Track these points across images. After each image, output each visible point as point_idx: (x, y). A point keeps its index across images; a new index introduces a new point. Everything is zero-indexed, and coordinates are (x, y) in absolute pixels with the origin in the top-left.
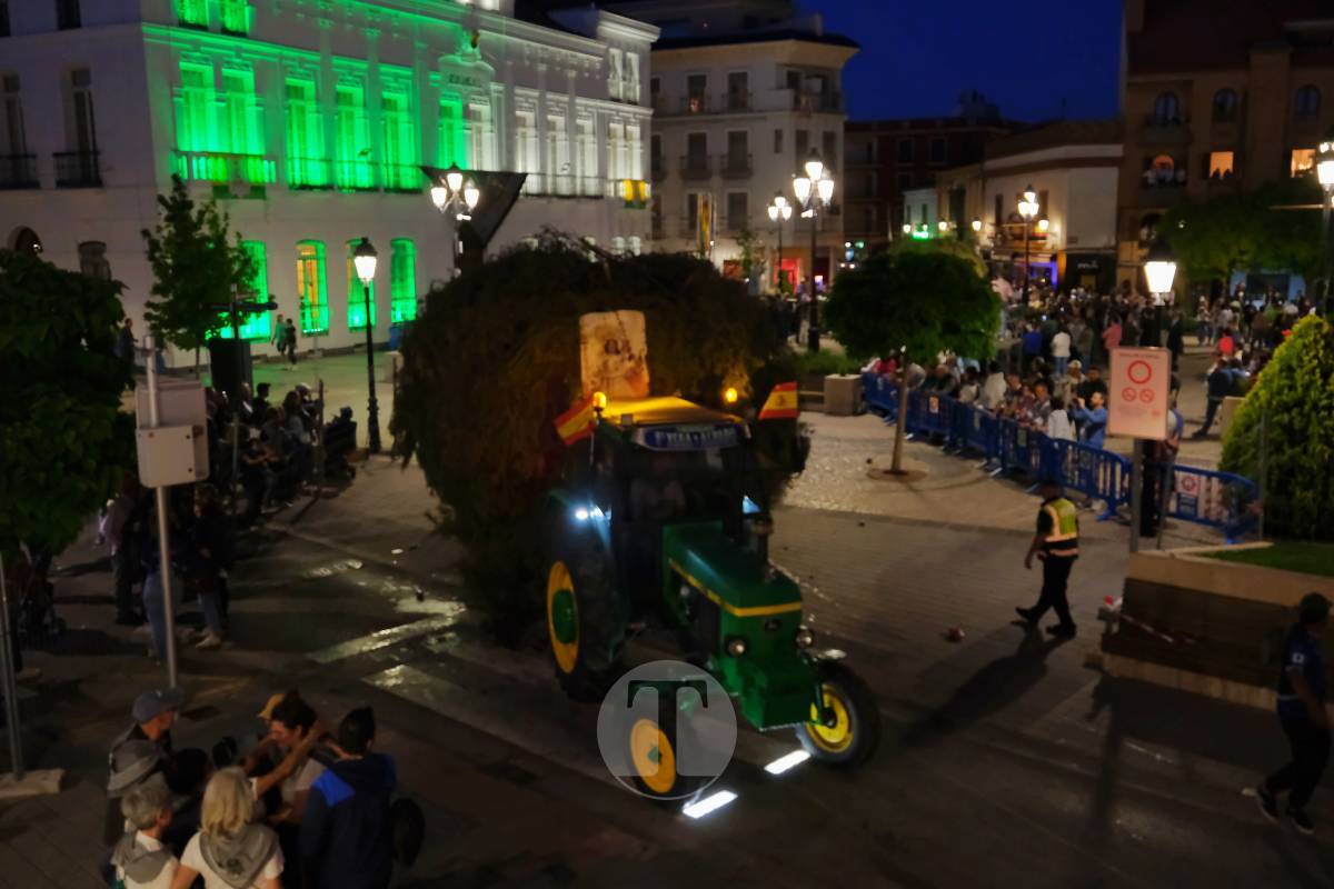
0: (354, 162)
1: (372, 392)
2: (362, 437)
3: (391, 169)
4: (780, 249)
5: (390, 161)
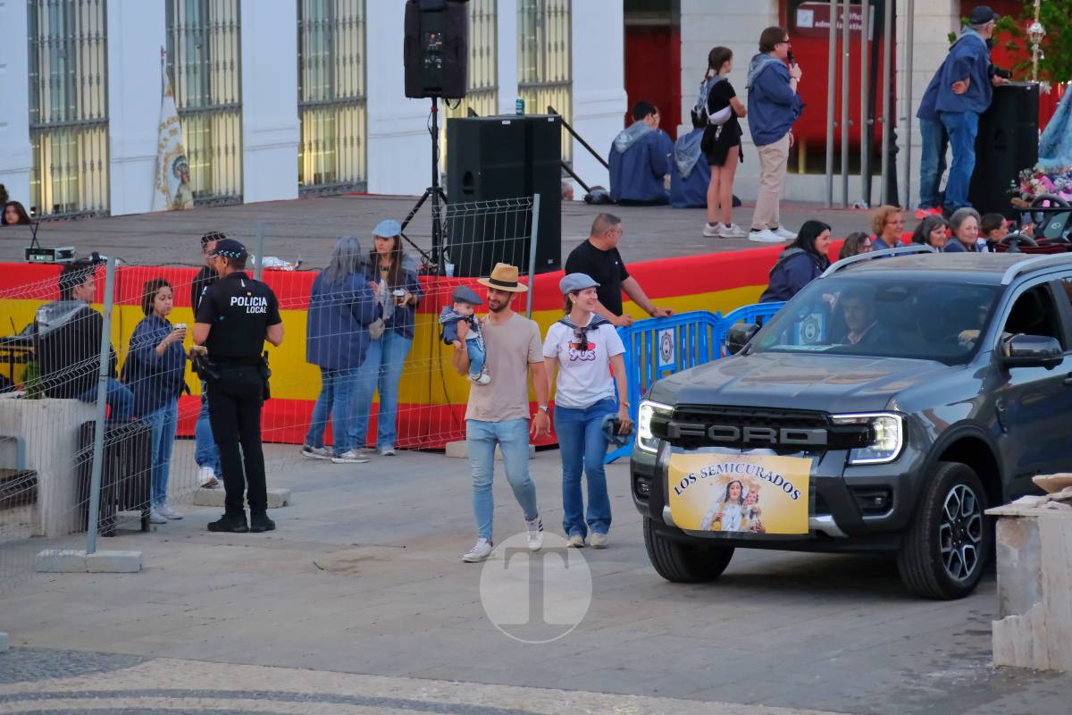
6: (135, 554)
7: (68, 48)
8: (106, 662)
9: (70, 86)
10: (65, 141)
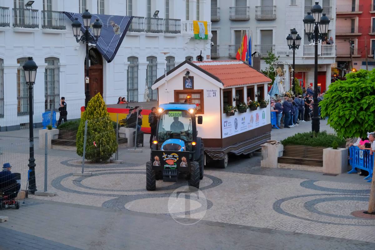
0: (24, 9)
1: (32, 155)
2: (24, 183)
3: (46, 13)
4: (294, 66)
5: (46, 9)
6: (141, 150)
7: (133, 79)
8: (137, 165)
9: (133, 84)
10: (132, 92)
